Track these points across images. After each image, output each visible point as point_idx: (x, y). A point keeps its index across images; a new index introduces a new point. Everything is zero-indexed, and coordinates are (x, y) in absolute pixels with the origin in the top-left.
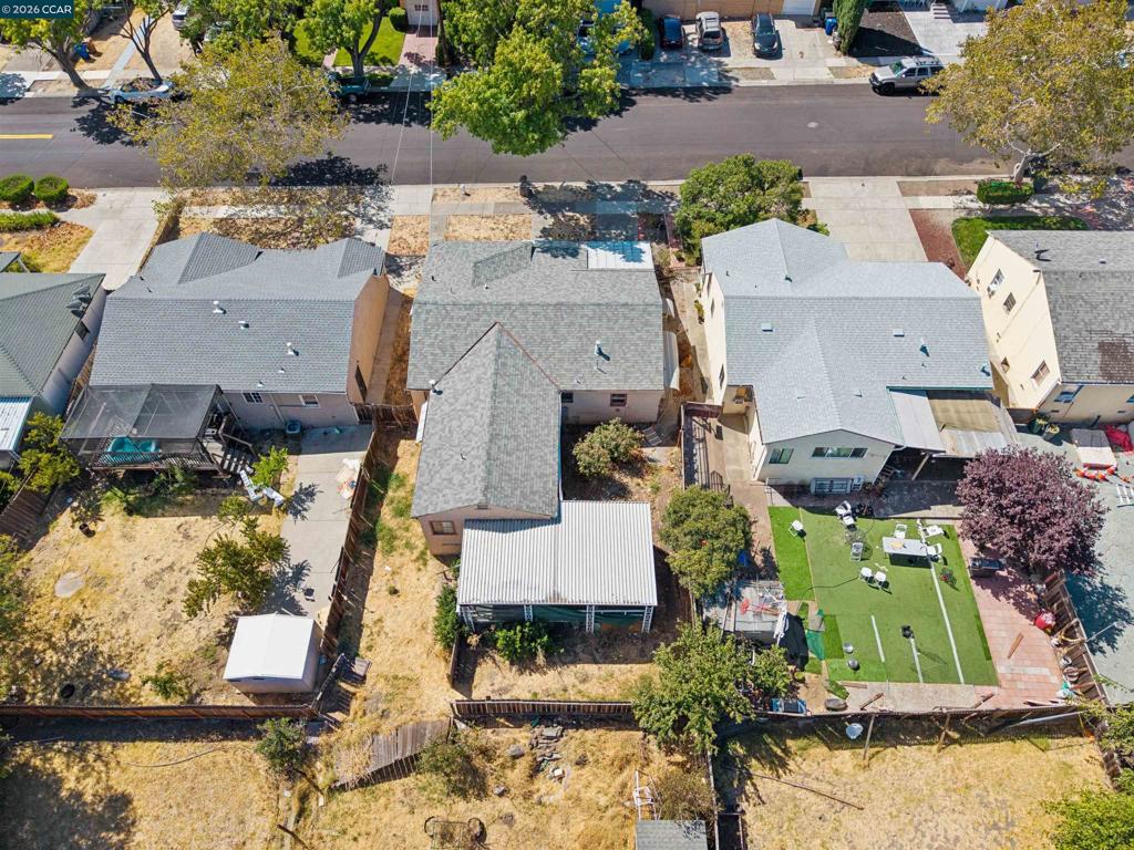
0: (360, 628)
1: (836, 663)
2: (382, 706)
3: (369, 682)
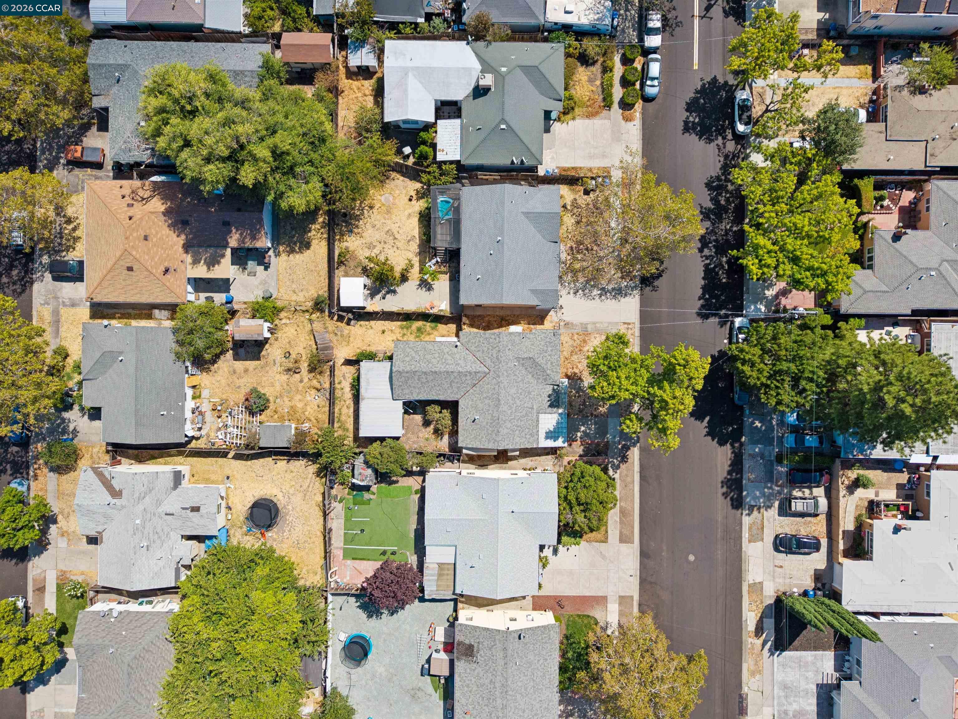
0: (368, 320)
1: (351, 501)
2: (339, 333)
3: (348, 327)
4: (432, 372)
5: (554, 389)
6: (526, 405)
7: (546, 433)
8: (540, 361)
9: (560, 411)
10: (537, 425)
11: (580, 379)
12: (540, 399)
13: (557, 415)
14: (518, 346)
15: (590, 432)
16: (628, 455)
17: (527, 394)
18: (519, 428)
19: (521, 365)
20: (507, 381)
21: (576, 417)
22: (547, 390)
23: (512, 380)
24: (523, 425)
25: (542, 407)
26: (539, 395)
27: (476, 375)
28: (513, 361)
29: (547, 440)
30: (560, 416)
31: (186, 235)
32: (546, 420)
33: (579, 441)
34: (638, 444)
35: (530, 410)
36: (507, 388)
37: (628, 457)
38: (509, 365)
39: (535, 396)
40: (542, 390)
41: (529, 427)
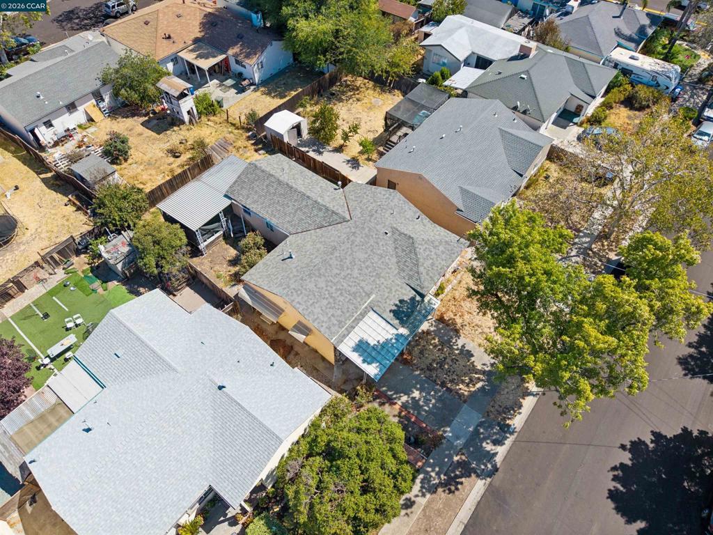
1: (77, 279)
2: (241, 152)
3: (254, 152)
4: (287, 184)
5: (413, 299)
6: (363, 284)
7: (360, 341)
8: (420, 249)
9: (403, 331)
10: (358, 320)
11: (457, 331)
12: (387, 295)
13: (395, 331)
14: (405, 220)
15: (423, 406)
16: (462, 483)
17: (375, 274)
18: (331, 300)
19: (393, 239)
20: (362, 240)
21: (417, 373)
22: (404, 292)
23: (369, 245)
24: (339, 301)
25: (380, 304)
26: (389, 290)
27: (332, 216)
28: (386, 227)
29: (355, 350)
30: (398, 336)
31: (206, 34)
32: (374, 326)
33: (397, 407)
34: (489, 480)
35: (364, 294)
36: (356, 246)
37: (459, 486)
38: (378, 227)
39: (383, 287)
40: (398, 288)
41: (345, 311)
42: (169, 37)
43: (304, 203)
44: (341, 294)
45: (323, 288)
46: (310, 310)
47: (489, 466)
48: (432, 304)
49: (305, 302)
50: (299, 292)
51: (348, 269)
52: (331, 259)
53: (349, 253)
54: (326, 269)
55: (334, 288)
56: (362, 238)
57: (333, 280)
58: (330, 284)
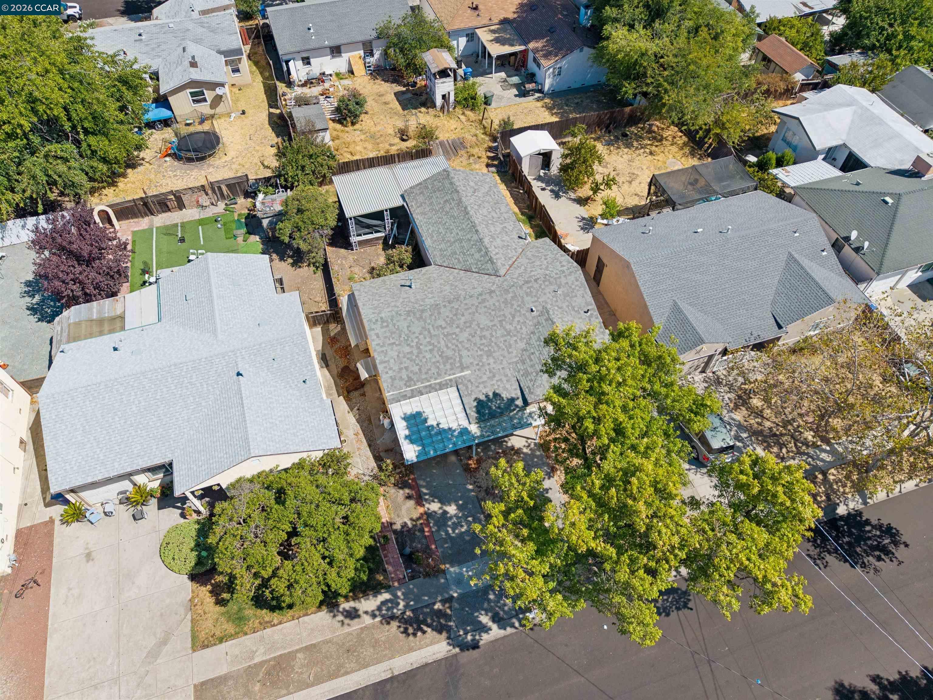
1: (229, 219)
2: (471, 161)
3: (484, 167)
4: (466, 208)
5: (512, 400)
6: (464, 353)
7: (419, 414)
9: (474, 429)
10: (431, 389)
12: (485, 378)
13: (464, 423)
14: (568, 306)
15: (449, 526)
16: (424, 632)
17: (486, 349)
18: (415, 352)
19: (535, 321)
20: (497, 304)
21: (471, 487)
22: (508, 386)
23: (502, 313)
24: (424, 357)
25: (470, 386)
26: (491, 375)
27: (487, 263)
28: (537, 304)
29: (406, 418)
30: (464, 432)
31: (518, 17)
32: (446, 405)
33: (421, 510)
34: (457, 650)
35: (458, 365)
36: (485, 307)
37: (419, 634)
38: (527, 299)
39: (487, 367)
40: (504, 379)
41: (424, 371)
42: (476, 8)
43: (469, 236)
44: (431, 351)
45: (414, 333)
46: (384, 349)
47: (469, 637)
48: (532, 418)
49: (386, 337)
50: (385, 324)
51: (458, 327)
52: (445, 306)
53: (470, 311)
54: (431, 315)
55: (428, 340)
56: (498, 301)
57: (432, 331)
58: (426, 333)
